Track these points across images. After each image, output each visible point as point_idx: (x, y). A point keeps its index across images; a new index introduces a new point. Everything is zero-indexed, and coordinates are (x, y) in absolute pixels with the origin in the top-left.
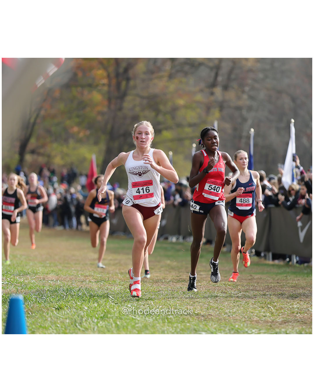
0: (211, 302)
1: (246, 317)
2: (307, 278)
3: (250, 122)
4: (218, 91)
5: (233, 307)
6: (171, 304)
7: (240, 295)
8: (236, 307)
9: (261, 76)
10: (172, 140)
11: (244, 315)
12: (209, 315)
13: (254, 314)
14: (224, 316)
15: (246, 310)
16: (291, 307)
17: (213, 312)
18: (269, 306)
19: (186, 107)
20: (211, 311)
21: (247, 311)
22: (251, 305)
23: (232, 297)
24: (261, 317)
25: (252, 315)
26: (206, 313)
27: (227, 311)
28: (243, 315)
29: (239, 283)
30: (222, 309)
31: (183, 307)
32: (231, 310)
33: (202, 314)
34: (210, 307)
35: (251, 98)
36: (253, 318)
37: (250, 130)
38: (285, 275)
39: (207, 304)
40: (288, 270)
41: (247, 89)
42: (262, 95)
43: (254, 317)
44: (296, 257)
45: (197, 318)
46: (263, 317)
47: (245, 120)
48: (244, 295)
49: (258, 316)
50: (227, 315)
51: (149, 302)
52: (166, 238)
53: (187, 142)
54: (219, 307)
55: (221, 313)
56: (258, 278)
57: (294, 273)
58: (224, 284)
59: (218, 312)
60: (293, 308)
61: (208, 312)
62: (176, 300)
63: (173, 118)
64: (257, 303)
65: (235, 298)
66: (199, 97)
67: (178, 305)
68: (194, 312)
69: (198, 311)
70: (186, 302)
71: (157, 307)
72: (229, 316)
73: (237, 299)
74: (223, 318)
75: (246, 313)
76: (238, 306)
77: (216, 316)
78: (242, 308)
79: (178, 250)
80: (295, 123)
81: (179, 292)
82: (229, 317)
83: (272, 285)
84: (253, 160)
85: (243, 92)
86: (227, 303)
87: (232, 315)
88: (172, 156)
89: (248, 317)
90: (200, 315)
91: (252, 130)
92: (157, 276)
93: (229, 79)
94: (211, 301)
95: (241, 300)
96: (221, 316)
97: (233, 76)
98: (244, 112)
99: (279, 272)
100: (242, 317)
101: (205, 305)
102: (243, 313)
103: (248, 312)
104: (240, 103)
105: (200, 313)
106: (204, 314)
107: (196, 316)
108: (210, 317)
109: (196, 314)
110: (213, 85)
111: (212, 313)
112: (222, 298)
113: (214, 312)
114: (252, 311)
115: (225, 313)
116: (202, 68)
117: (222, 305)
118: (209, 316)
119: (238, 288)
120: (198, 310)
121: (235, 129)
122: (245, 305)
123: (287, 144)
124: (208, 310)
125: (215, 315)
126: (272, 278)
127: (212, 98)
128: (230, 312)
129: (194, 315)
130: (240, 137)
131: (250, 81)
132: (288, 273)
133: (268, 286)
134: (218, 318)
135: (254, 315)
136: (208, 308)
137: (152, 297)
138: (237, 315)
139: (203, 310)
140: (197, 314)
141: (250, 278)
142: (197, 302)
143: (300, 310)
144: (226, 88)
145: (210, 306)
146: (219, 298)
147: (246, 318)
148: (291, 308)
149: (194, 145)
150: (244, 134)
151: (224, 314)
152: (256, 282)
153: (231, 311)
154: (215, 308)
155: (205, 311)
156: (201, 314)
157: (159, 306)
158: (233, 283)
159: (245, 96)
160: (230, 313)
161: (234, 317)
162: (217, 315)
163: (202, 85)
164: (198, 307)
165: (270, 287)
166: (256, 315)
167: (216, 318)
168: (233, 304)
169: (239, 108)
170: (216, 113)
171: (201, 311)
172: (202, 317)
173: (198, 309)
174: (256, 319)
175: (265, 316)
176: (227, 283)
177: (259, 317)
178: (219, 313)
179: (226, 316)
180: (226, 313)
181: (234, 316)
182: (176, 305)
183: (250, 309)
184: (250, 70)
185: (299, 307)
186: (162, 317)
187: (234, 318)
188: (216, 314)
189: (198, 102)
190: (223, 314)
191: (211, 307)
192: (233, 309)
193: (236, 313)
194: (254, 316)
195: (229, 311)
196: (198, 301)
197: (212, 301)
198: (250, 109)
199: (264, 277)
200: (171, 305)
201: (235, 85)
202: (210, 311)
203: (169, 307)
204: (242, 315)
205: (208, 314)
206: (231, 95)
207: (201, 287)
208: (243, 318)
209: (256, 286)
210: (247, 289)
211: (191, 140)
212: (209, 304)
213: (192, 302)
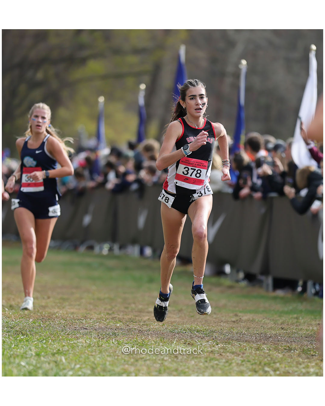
6: (96, 362)
7: (216, 348)
10: (104, 77)
18: (266, 369)
29: (216, 328)
34: (164, 369)
37: (240, 63)
38: (295, 316)
39: (159, 364)
40: (301, 306)
47: (231, 44)
48: (224, 348)
51: (58, 357)
52: (91, 248)
53: (130, 81)
56: (248, 320)
58: (189, 329)
62: (106, 356)
64: (246, 363)
65: (208, 354)
67: (108, 363)
73: (211, 356)
79: (111, 269)
81: (111, 341)
83: (273, 332)
84: (243, 115)
88: (103, 104)
91: (244, 62)
92: (73, 313)
95: (218, 358)
99: (286, 309)
119: (214, 338)
121: (214, 61)
123: (302, 88)
126: (273, 320)
130: (223, 75)
132: (301, 311)
133: (266, 333)
137: (64, 349)
141: (234, 319)
149: (143, 87)
150: (230, 69)
152: (244, 327)
165: (269, 336)
176: (194, 328)
182: (105, 363)
197: (167, 358)
199: (258, 317)
209: (245, 334)
210: (229, 339)
211: (138, 76)
212: (162, 363)
213: (132, 360)
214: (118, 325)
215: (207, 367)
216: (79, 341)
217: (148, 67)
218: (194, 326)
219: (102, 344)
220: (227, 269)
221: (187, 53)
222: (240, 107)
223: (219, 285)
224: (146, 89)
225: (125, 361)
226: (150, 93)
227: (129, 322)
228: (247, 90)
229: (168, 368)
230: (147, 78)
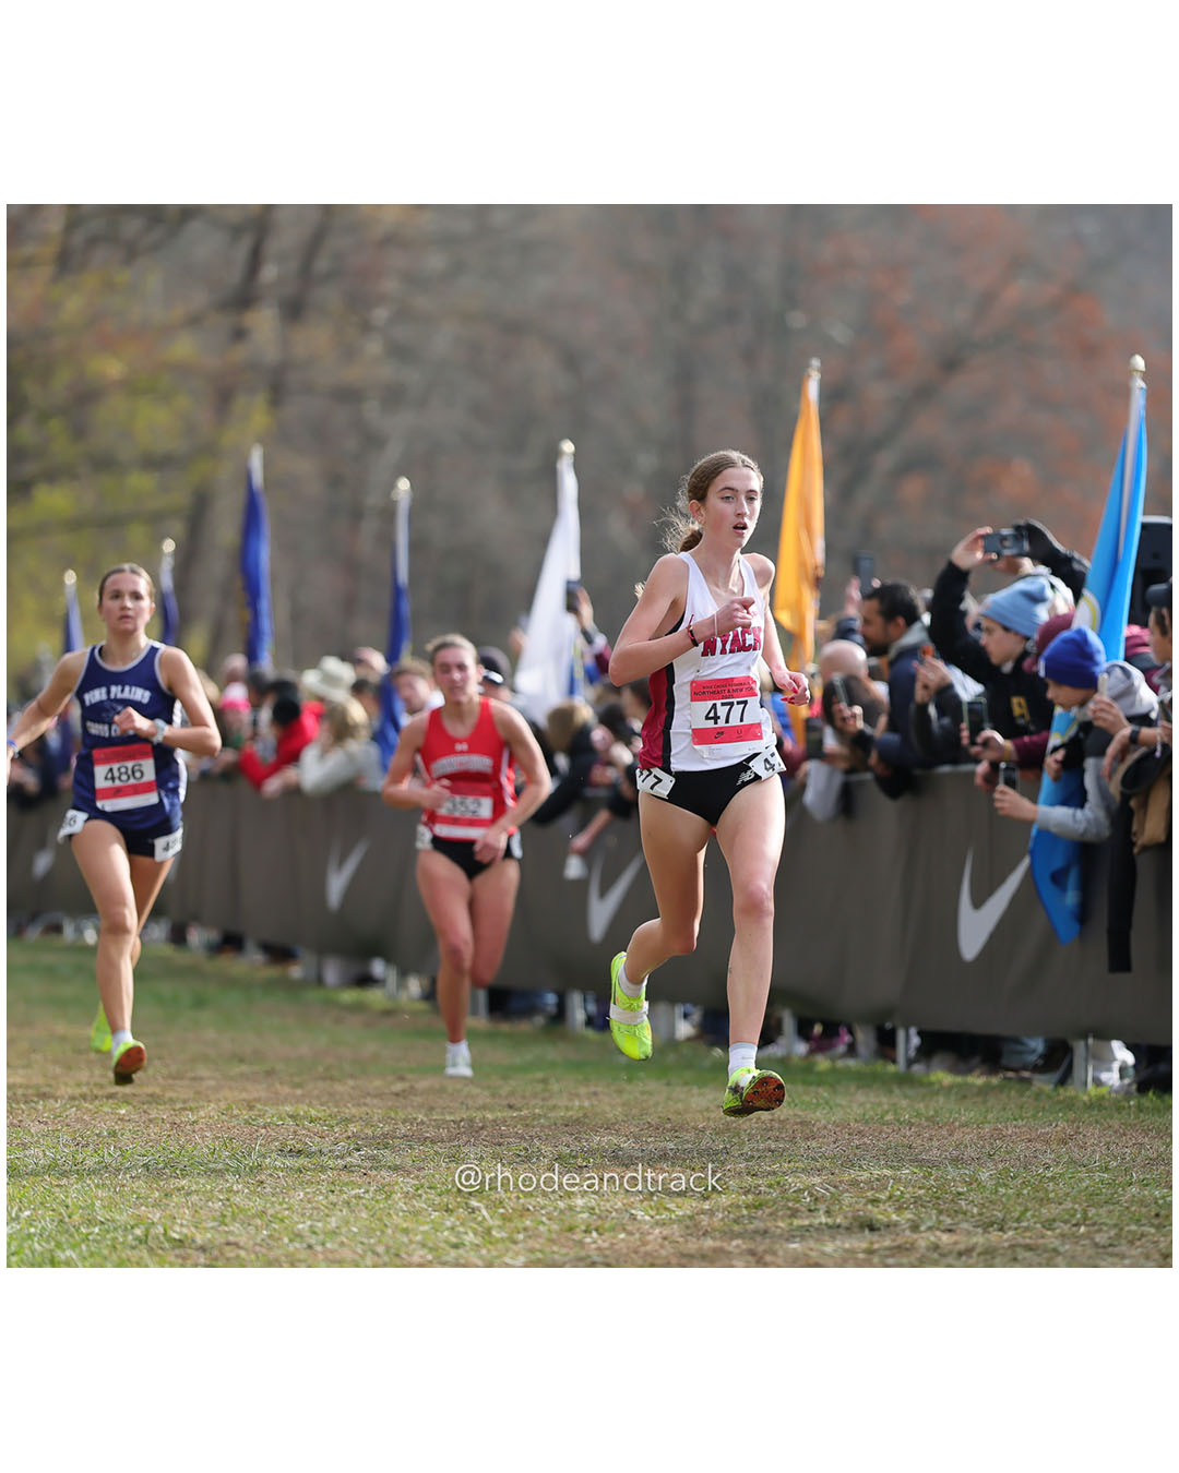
0: (238, 1192)
1: (381, 1249)
2: (629, 1088)
3: (393, 452)
4: (264, 322)
5: (326, 1211)
6: (69, 1201)
7: (354, 1159)
8: (341, 1211)
9: (436, 262)
10: (75, 525)
11: (372, 1241)
12: (228, 1244)
13: (411, 1235)
14: (291, 1248)
15: (380, 1220)
16: (561, 1204)
17: (243, 1232)
18: (474, 1203)
19: (131, 387)
20: (235, 1227)
21: (386, 1226)
22: (400, 1199)
23: (323, 1169)
24: (440, 1251)
25: (405, 1240)
26: (216, 1236)
27: (301, 1226)
28: (365, 1241)
29: (354, 1111)
30: (282, 1221)
31: (121, 1214)
32: (319, 1221)
33: (199, 1240)
34: (233, 1213)
35: (400, 352)
36: (407, 1253)
37: (392, 486)
38: (539, 1075)
39: (221, 1200)
40: (552, 1052)
41: (381, 314)
42: (443, 341)
43: (414, 1250)
44: (585, 1000)
45: (177, 1256)
46: (448, 1248)
47: (373, 441)
48: (373, 1158)
49: (431, 1245)
50: (301, 1242)
52: (57, 929)
53: (137, 534)
54: (271, 1212)
55: (277, 1235)
56: (430, 1091)
57: (578, 1066)
58: (291, 1116)
59: (265, 1232)
60: (571, 1208)
61: (226, 1232)
62: (92, 1185)
63: (79, 432)
64: (426, 1193)
65: (335, 1172)
66: (183, 348)
67: (98, 1203)
68: (165, 1234)
69: (185, 1230)
70: (135, 1192)
71: (13, 1215)
72: (310, 1247)
73: (345, 1177)
74: (286, 1256)
75: (378, 1233)
76: (348, 1203)
77: (258, 1248)
78: (364, 1215)
80: (576, 455)
81: (105, 1150)
82: (309, 1251)
83: (489, 1116)
84: (407, 608)
85: (366, 327)
86: (302, 1194)
87: (323, 1244)
88: (74, 588)
89: (388, 1248)
90: (193, 1246)
91: (404, 485)
93: (306, 274)
94: (235, 1188)
95: (360, 1181)
96: (278, 1248)
97: (322, 264)
98: (371, 410)
99: (518, 1060)
100: (365, 1251)
101: (210, 1203)
102: (369, 1232)
103: (390, 1231)
104: (353, 374)
105: (189, 1234)
106: (209, 1240)
107: (173, 1249)
108: (232, 1255)
109: (175, 1239)
110: (244, 298)
111: (241, 1235)
112: (281, 1174)
113: (248, 1233)
114: (405, 1225)
115: (292, 1236)
116: (195, 226)
117: (280, 1204)
118: (227, 1248)
119: (350, 1133)
120: (182, 1225)
121: (335, 481)
122: (377, 1201)
123: (543, 541)
124: (226, 1225)
125: (251, 1243)
126: (489, 1087)
127: (240, 353)
128: (314, 1233)
129: (167, 1245)
130: (357, 515)
131: (391, 285)
132: (553, 1065)
133: (471, 1120)
134: (264, 1255)
135: (411, 1242)
136: (225, 1216)
138: (342, 1244)
139: (204, 1225)
140: (180, 1241)
141: (399, 1087)
142: (179, 1190)
143: (600, 1217)
144: (294, 310)
145: (231, 1206)
146: (271, 1175)
147: (378, 1255)
148: (561, 1212)
149: (169, 546)
150: (372, 500)
151: (291, 1241)
152: (421, 1106)
153: (320, 1224)
154: (254, 1216)
155: (212, 1228)
156: (193, 1241)
157: (20, 1209)
158: (328, 1111)
159: (374, 347)
160: (314, 1236)
161: (332, 1252)
162: (261, 1246)
163: (199, 298)
164: (181, 1211)
165: (480, 1125)
166: (419, 1243)
167: (258, 1257)
168: (327, 1198)
169: (348, 395)
170: (255, 414)
171: (196, 1227)
172: (196, 1253)
173: (185, 1222)
174: (421, 1257)
175: (456, 1246)
176: (302, 1113)
177: (431, 1250)
178: (270, 1236)
179: (297, 1245)
180: (299, 1236)
181: (329, 1245)
183: (397, 1215)
184: (392, 240)
185: (593, 1203)
186: (30, 1255)
187: (330, 1256)
188: (259, 1240)
189: (182, 370)
190: (286, 1240)
191: (236, 1211)
192: (328, 1219)
193: (341, 1234)
194: (414, 1246)
195: (311, 1226)
196: (183, 1188)
197: (240, 1186)
198: (394, 396)
200: (70, 1204)
201: (329, 296)
202: (232, 1228)
203: (61, 1214)
204: (362, 1243)
205: (223, 1240)
206: (315, 339)
207: (197, 1127)
208: (370, 1253)
209: (422, 1123)
210: (385, 1136)
211: (156, 522)
212: (228, 1200)
213: (157, 1194)
214: (123, 1112)
215: (335, 1205)
216: (27, 1153)
217: (180, 497)
218: (302, 1109)
219: (84, 1159)
220: (378, 968)
221: (267, 465)
222: (397, 592)
223: (358, 1008)
224: (176, 553)
225: (137, 1198)
226: (187, 561)
227: (150, 1103)
228: (415, 547)
229: (242, 1210)
230: (178, 527)
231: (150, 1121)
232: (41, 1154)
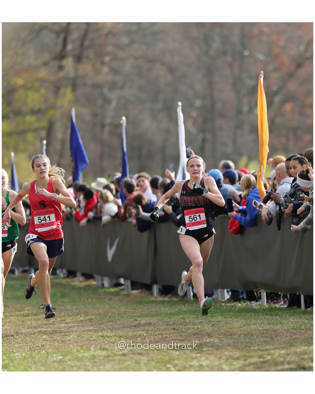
4: (69, 63)
9: (125, 40)
19: (26, 87)
23: (116, 355)
35: (114, 71)
38: (182, 316)
41: (107, 59)
42: (128, 67)
53: (30, 136)
63: (9, 103)
66: (43, 73)
73: (123, 358)
85: (103, 63)
88: (14, 157)
91: (124, 118)
93: (82, 46)
97: (87, 43)
98: (106, 91)
104: (99, 79)
110: (62, 56)
121: (95, 115)
127: (62, 74)
130: (103, 126)
131: (110, 49)
137: (5, 363)
144: (78, 59)
149: (45, 142)
159: (106, 69)
163: (47, 56)
169: (98, 86)
170: (68, 95)
184: (110, 34)
189: (42, 81)
198: (113, 86)
199: (153, 320)
201: (90, 53)
206: (86, 68)
211: (36, 132)
217: (44, 124)
222: (124, 153)
224: (47, 144)
231: (55, 340)
232: (20, 355)
